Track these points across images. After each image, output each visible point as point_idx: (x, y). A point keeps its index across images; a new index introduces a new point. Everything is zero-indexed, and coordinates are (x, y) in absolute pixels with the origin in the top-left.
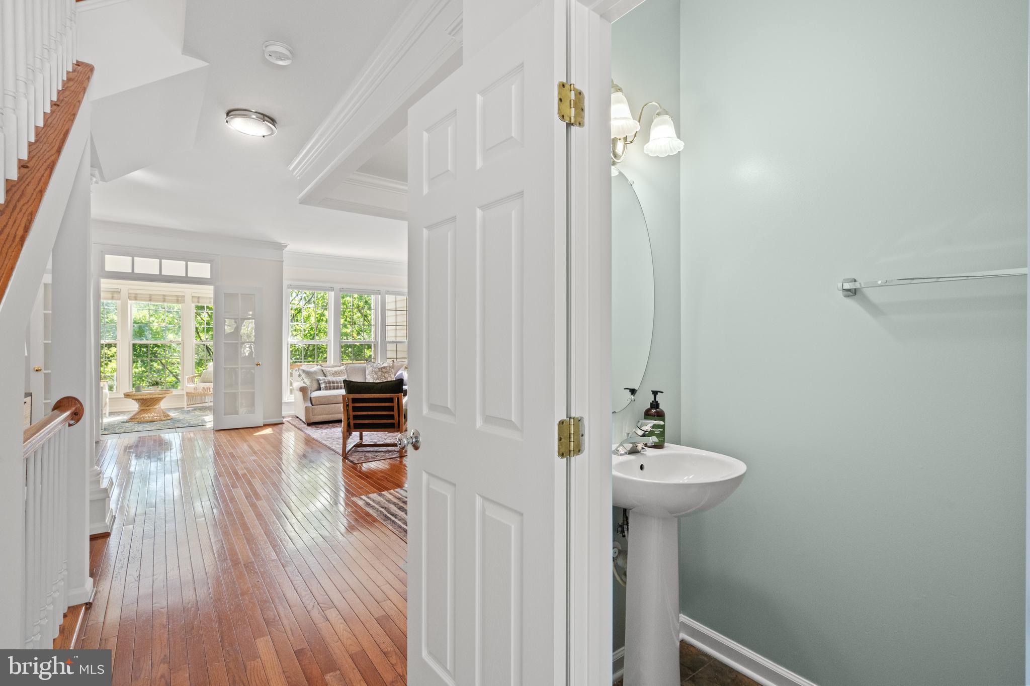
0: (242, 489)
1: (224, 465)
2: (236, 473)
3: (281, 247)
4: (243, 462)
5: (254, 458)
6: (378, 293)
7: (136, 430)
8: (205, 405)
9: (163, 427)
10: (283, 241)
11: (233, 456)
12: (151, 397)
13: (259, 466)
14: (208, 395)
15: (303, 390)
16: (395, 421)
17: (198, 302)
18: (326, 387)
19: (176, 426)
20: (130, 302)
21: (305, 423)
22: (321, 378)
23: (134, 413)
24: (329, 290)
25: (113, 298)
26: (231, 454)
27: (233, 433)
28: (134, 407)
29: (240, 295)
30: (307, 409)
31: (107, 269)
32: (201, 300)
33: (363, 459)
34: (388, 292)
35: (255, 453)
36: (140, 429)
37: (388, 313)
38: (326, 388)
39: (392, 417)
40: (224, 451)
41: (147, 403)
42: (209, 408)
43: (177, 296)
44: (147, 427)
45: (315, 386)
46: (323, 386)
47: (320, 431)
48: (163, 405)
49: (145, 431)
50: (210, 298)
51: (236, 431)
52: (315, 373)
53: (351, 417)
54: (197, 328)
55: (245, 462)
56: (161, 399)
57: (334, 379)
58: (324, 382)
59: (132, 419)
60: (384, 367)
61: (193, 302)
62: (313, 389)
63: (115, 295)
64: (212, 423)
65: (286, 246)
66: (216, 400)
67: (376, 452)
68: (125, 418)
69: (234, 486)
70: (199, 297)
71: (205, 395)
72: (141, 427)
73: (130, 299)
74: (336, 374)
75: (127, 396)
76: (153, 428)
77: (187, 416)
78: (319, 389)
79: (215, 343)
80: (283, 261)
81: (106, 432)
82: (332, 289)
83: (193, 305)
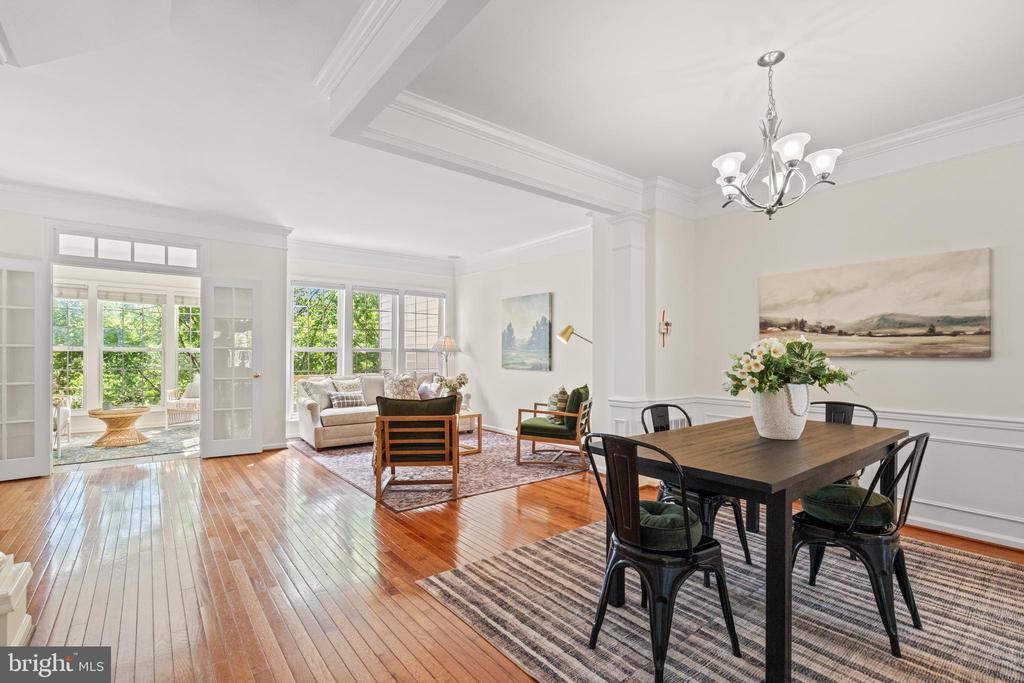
0: (245, 560)
1: (215, 516)
2: (233, 530)
3: (285, 232)
4: (242, 510)
5: (256, 502)
6: (396, 292)
7: (102, 458)
8: (190, 423)
9: (137, 454)
10: (286, 224)
11: (227, 500)
12: (122, 416)
13: (264, 516)
14: (194, 412)
15: (312, 408)
16: (446, 452)
17: (182, 303)
18: (339, 403)
19: (154, 452)
20: (99, 301)
21: (314, 449)
22: (333, 392)
23: (102, 435)
24: (339, 288)
25: (78, 296)
26: (224, 495)
27: (226, 463)
28: (103, 427)
29: (234, 290)
30: (317, 431)
31: (62, 252)
32: (185, 300)
33: (405, 504)
34: (406, 292)
35: (257, 494)
36: (108, 457)
37: (407, 317)
38: (339, 406)
39: (442, 446)
40: (215, 492)
41: (116, 424)
42: (195, 428)
43: (158, 295)
44: (117, 454)
45: (326, 402)
46: (335, 402)
47: (335, 459)
48: (138, 425)
49: (113, 461)
50: (197, 298)
51: (230, 459)
52: (326, 386)
53: (387, 446)
54: (181, 337)
55: (244, 510)
56: (136, 418)
57: (348, 394)
58: (337, 398)
59: (98, 443)
60: (406, 380)
61: (176, 303)
62: (324, 406)
63: (82, 293)
64: (198, 448)
65: (290, 232)
66: (203, 420)
67: (418, 491)
68: (91, 440)
69: (233, 557)
70: (183, 297)
71: (190, 412)
72: (109, 454)
73: (100, 298)
74: (350, 387)
75: (93, 414)
76: (124, 456)
77: (168, 438)
78: (331, 406)
79: (202, 351)
80: (286, 250)
81: (63, 462)
82: (343, 287)
83: (177, 307)
